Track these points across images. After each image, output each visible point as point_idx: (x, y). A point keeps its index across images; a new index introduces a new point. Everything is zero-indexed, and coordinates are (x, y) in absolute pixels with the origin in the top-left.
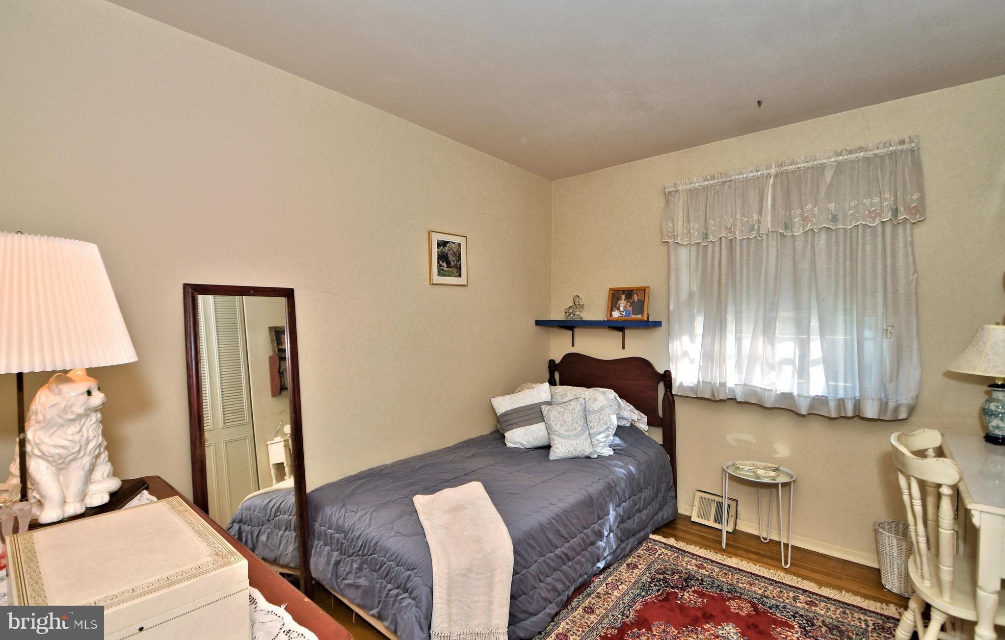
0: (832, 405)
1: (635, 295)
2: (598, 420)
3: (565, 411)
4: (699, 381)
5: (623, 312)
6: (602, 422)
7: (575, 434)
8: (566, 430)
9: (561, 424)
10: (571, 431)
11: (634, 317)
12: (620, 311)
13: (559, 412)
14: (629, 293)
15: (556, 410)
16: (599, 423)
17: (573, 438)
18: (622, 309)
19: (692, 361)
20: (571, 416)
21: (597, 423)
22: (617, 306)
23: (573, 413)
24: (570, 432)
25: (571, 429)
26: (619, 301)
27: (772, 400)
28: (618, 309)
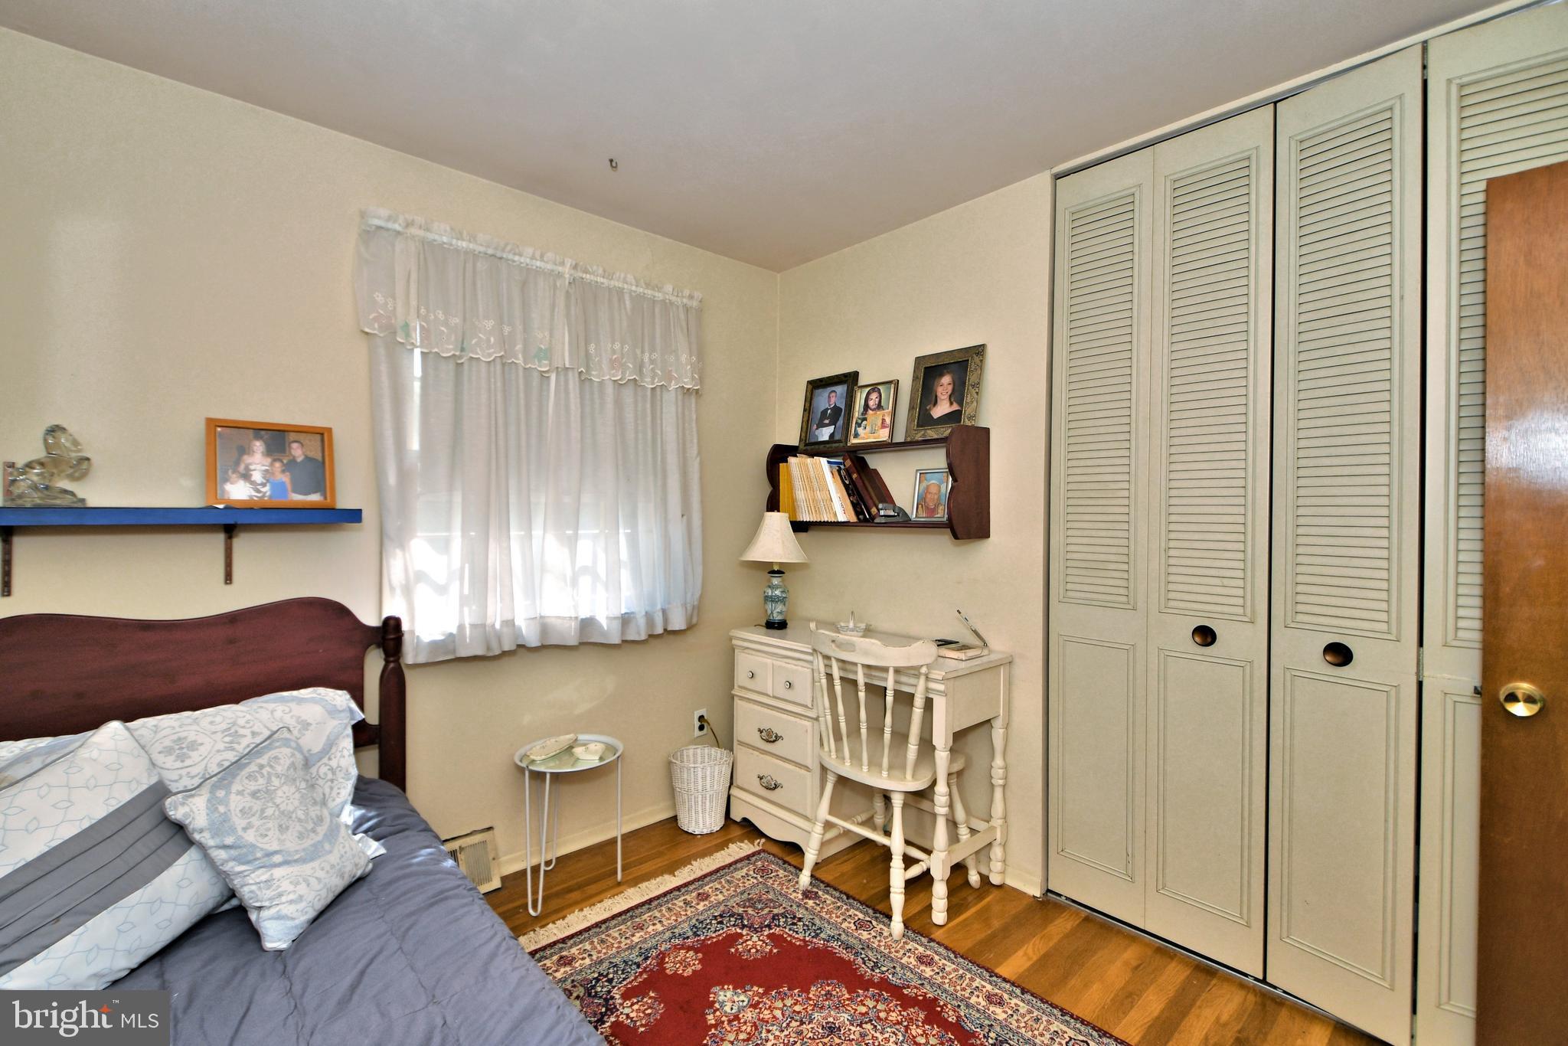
0: (642, 621)
1: (295, 445)
2: (330, 776)
3: (269, 781)
4: (461, 627)
5: (264, 485)
6: (340, 775)
7: (325, 835)
8: (301, 836)
9: (281, 826)
10: (314, 831)
11: (297, 498)
12: (253, 483)
13: (254, 794)
14: (277, 437)
15: (240, 793)
16: (332, 781)
17: (327, 846)
18: (257, 477)
19: (442, 590)
20: (293, 789)
21: (329, 783)
22: (242, 468)
23: (295, 780)
24: (312, 835)
25: (310, 826)
26: (245, 457)
27: (573, 634)
28: (246, 476)
